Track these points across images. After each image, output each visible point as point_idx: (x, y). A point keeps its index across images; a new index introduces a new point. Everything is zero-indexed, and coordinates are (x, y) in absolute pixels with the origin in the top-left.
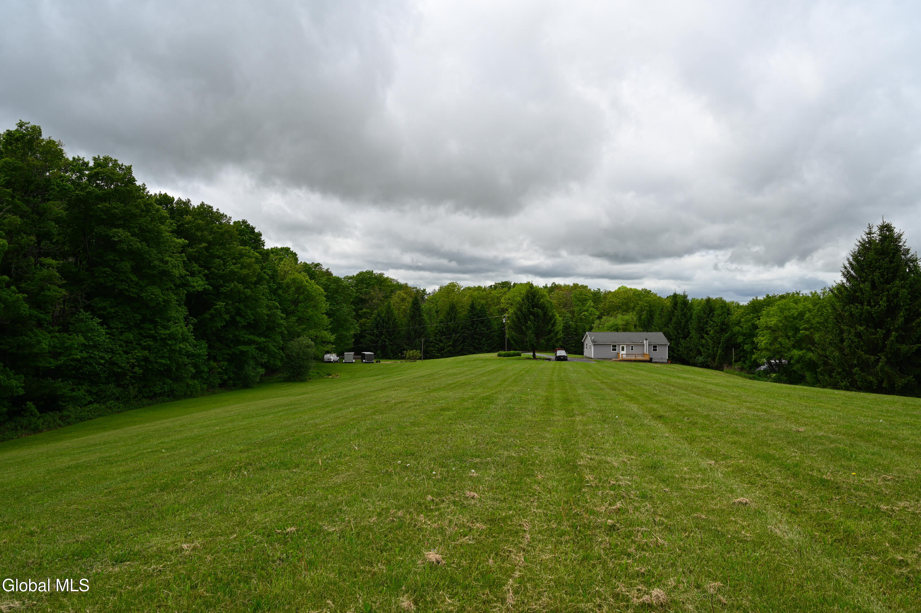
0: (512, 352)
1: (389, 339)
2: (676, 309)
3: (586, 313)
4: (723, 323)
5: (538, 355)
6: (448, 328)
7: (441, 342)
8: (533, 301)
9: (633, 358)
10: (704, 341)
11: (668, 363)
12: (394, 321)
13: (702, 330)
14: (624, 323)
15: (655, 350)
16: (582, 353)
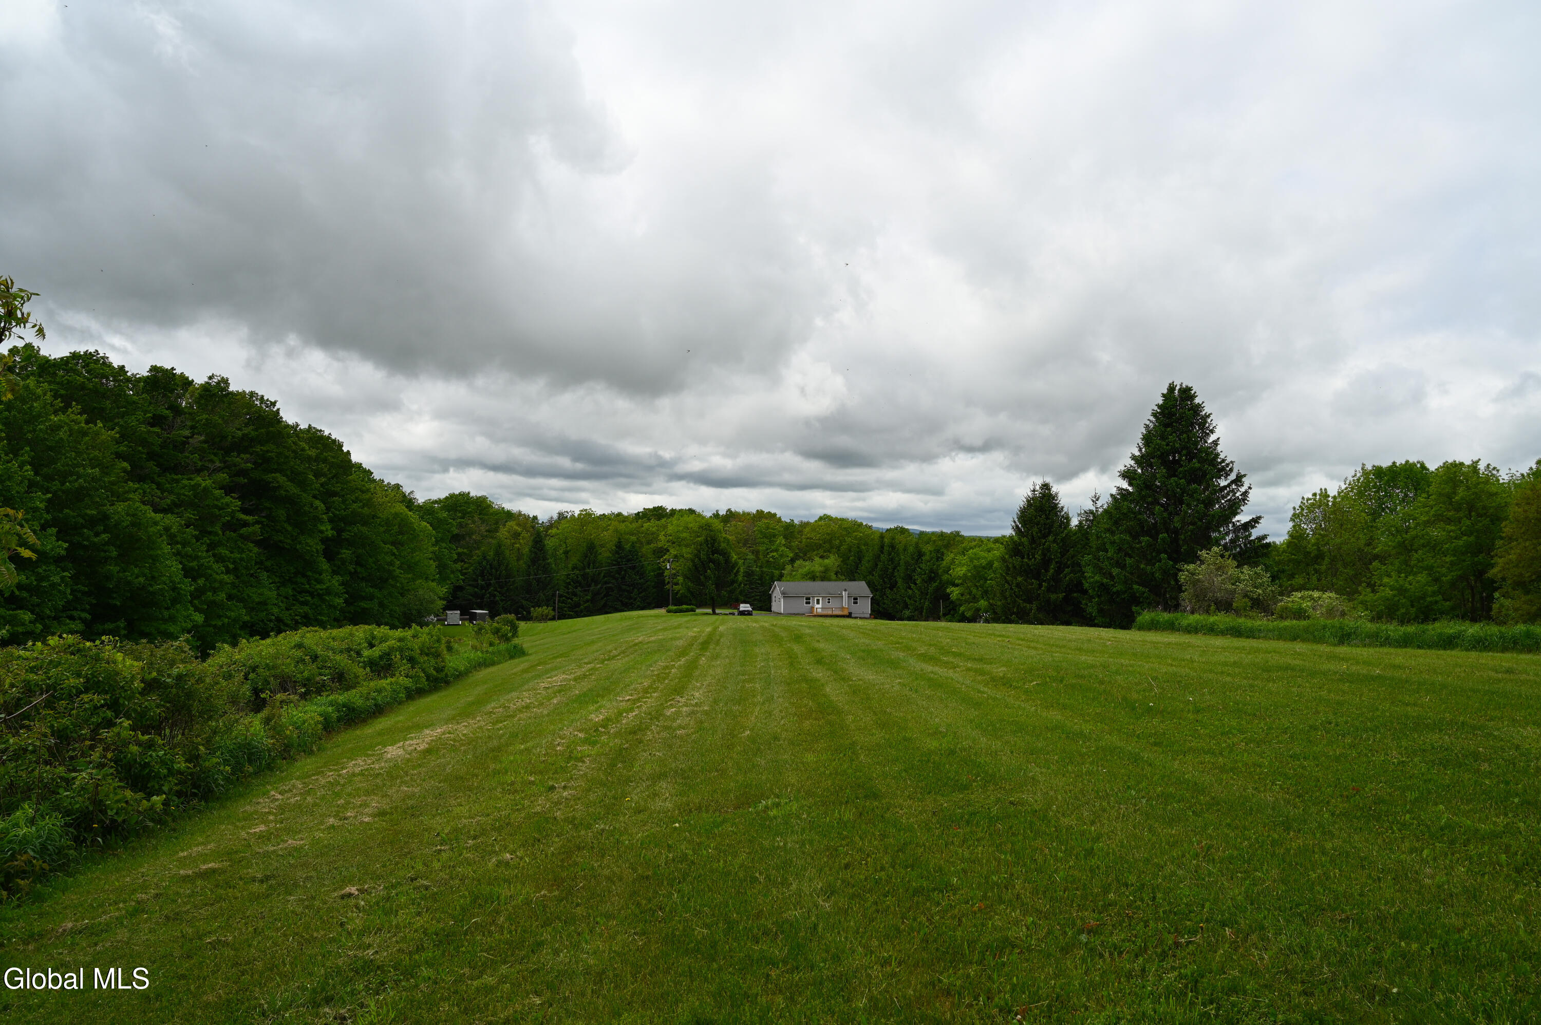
0: (685, 607)
1: (499, 592)
2: (882, 553)
3: (775, 554)
4: (932, 571)
5: (717, 611)
6: (585, 576)
7: (575, 595)
8: (713, 546)
9: (830, 612)
10: (910, 592)
11: (870, 618)
12: (507, 566)
13: (909, 579)
14: (822, 569)
15: (855, 603)
16: (769, 609)
